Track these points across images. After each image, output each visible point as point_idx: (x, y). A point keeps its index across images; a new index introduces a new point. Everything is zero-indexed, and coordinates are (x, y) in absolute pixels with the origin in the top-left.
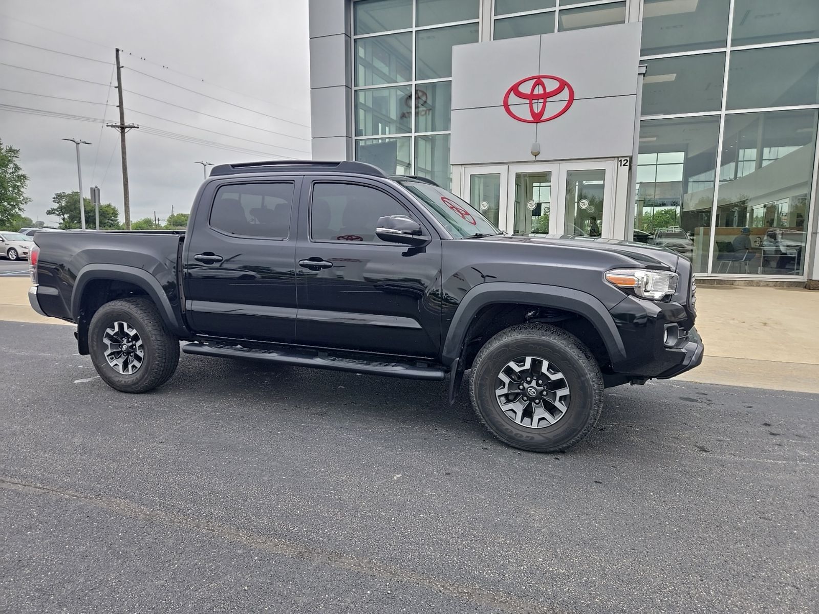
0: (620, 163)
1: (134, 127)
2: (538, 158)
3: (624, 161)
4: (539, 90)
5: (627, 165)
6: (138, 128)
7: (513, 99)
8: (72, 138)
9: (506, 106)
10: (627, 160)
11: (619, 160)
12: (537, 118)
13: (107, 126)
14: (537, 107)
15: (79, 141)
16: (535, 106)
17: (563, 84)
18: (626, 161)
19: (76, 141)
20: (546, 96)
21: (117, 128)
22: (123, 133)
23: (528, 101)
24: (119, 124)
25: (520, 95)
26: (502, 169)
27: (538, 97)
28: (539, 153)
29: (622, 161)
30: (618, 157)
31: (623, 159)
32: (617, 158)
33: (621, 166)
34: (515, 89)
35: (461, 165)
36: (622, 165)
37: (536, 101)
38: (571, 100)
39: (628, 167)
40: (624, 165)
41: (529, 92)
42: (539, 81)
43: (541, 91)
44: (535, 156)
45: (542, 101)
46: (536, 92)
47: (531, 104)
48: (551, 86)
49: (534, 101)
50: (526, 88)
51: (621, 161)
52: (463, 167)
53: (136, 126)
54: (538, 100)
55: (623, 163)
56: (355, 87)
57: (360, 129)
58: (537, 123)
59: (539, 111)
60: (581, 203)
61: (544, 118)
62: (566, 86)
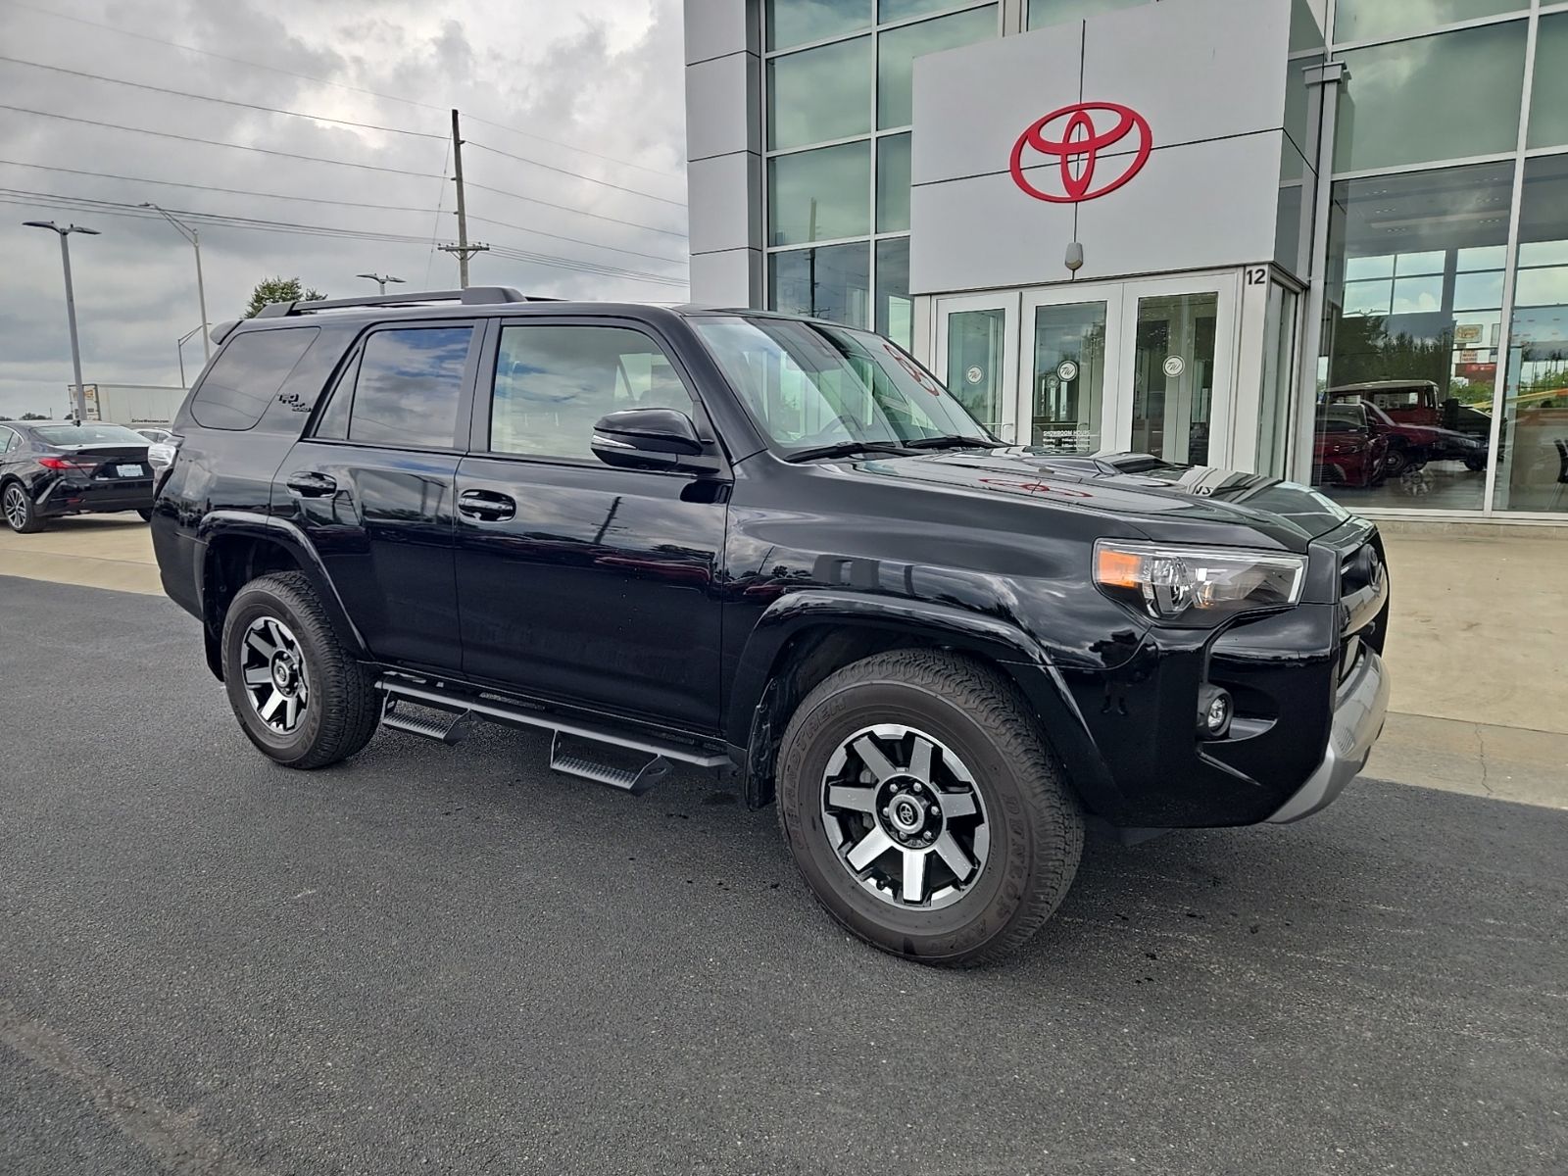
0: (1247, 277)
1: (481, 249)
2: (1079, 275)
3: (1257, 272)
4: (1080, 135)
5: (1263, 282)
6: (488, 249)
7: (1030, 156)
8: (373, 274)
9: (1016, 170)
10: (1263, 271)
11: (1247, 270)
12: (1078, 192)
13: (440, 249)
14: (1077, 168)
15: (385, 278)
16: (1072, 167)
17: (1129, 118)
18: (1260, 273)
19: (380, 278)
20: (1094, 145)
21: (455, 253)
22: (463, 259)
23: (1058, 159)
24: (457, 245)
25: (1044, 147)
26: (1007, 301)
27: (1079, 148)
28: (1080, 265)
29: (1254, 273)
30: (1244, 266)
31: (1255, 269)
32: (1242, 268)
33: (1250, 283)
34: (1032, 136)
35: (931, 295)
36: (1254, 280)
37: (1075, 157)
38: (1146, 148)
39: (1267, 282)
40: (1257, 282)
41: (1059, 140)
42: (1079, 114)
43: (1085, 137)
44: (1074, 270)
45: (1087, 155)
46: (1074, 139)
47: (1065, 164)
48: (1105, 122)
49: (1070, 158)
50: (1053, 133)
51: (1250, 272)
52: (934, 298)
53: (485, 246)
54: (1079, 154)
55: (1255, 277)
56: (767, 151)
57: (779, 231)
58: (1077, 202)
59: (1080, 178)
60: (1167, 365)
61: (1090, 191)
62: (1135, 122)
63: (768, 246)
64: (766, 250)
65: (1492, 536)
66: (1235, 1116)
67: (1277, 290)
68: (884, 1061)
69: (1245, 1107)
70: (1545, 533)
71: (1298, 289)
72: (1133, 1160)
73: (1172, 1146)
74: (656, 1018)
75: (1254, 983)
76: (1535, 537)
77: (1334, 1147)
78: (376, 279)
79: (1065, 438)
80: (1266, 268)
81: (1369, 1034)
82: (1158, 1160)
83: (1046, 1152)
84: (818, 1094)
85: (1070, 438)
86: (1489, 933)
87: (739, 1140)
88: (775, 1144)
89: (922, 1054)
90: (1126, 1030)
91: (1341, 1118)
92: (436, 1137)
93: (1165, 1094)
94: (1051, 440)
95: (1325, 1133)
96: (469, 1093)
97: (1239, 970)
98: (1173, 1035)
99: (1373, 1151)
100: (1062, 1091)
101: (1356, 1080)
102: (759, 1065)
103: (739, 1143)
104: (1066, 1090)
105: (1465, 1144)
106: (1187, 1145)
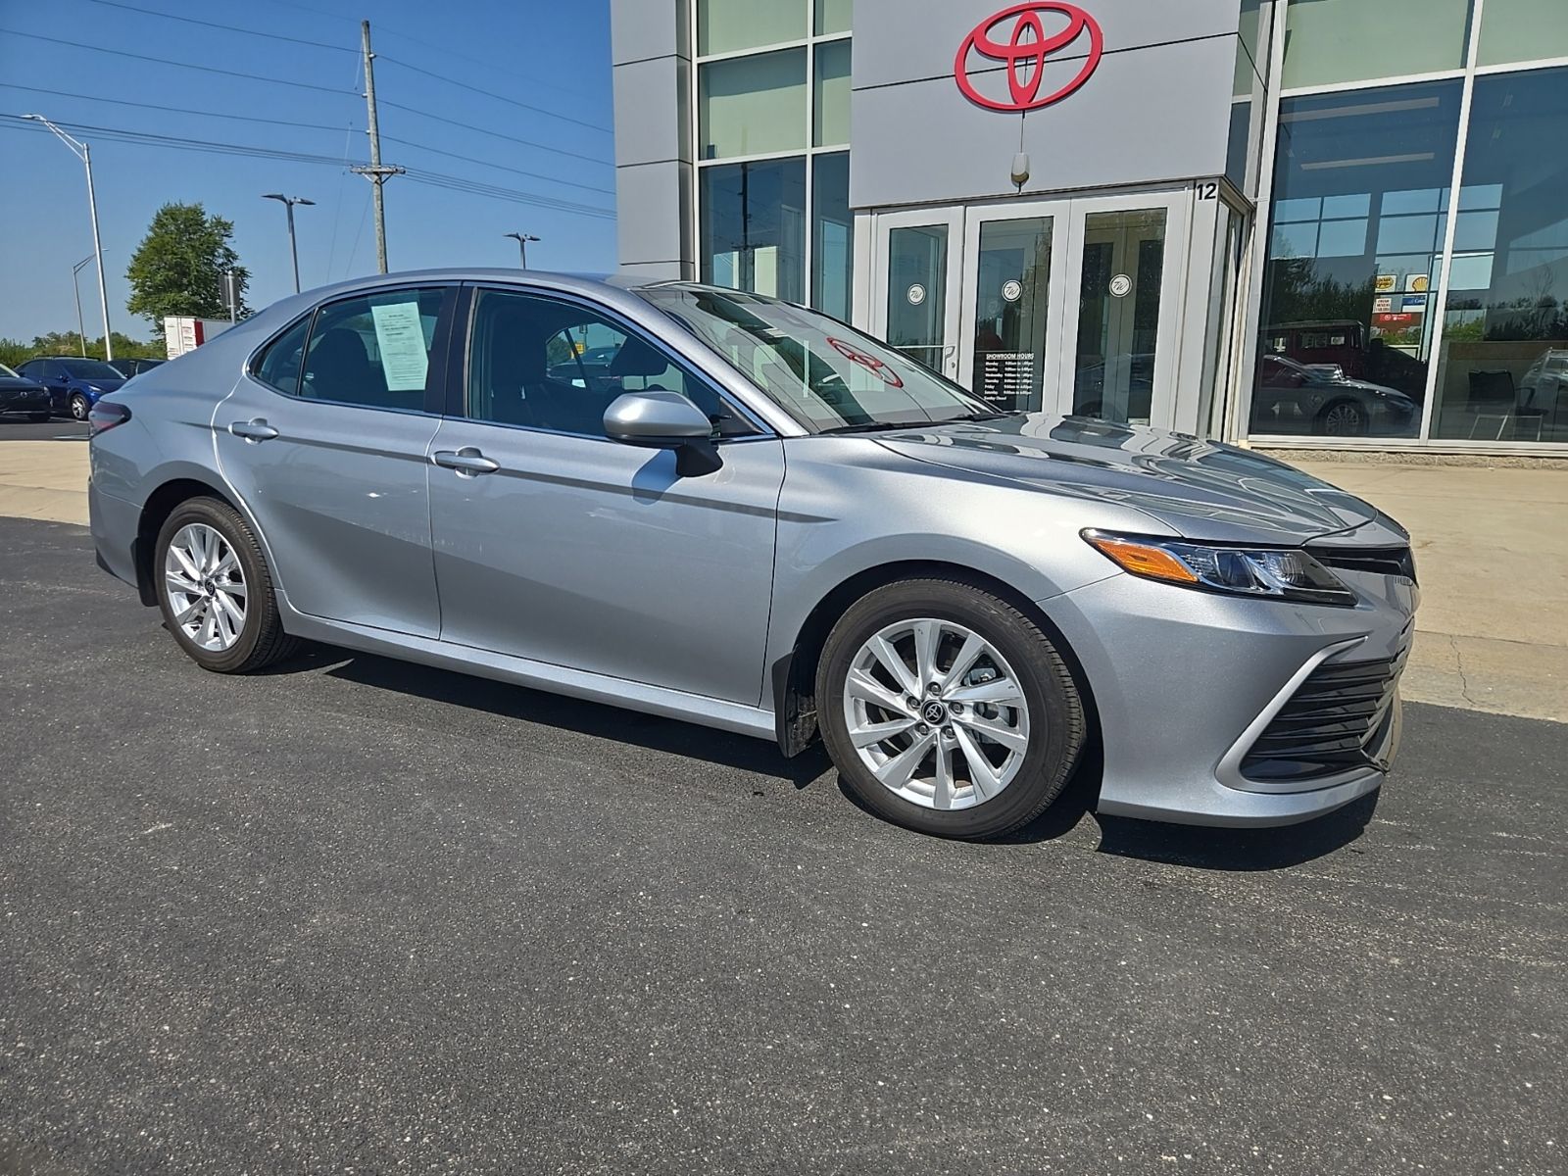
0: (1198, 191)
2: (1025, 189)
3: (1207, 187)
4: (1028, 38)
5: (1214, 197)
6: (404, 173)
7: (974, 60)
8: (279, 194)
9: (960, 76)
10: (1214, 185)
11: (1197, 185)
12: (1025, 102)
14: (1024, 75)
15: (293, 200)
16: (1019, 73)
17: (1082, 21)
18: (1211, 188)
19: (287, 199)
20: (1043, 49)
22: (379, 183)
23: (1005, 64)
25: (988, 52)
26: (951, 216)
27: (1027, 53)
28: (1026, 177)
29: (1204, 187)
30: (1195, 180)
31: (1205, 183)
32: (1192, 182)
33: (1200, 198)
34: (976, 40)
35: (871, 209)
36: (1203, 196)
37: (1023, 62)
38: (1097, 52)
39: (1216, 199)
40: (1207, 197)
41: (1007, 42)
42: (1028, 16)
43: (1033, 40)
44: (1020, 183)
45: (1035, 60)
46: (1021, 42)
47: (1011, 70)
48: (1053, 25)
49: (1017, 63)
50: (1001, 35)
51: (1201, 187)
52: (874, 213)
53: (401, 170)
54: (1027, 58)
55: (1205, 191)
56: (698, 56)
57: (711, 144)
58: (1024, 111)
59: (1027, 84)
60: (1114, 284)
61: (1038, 98)
62: (1085, 27)
63: (699, 159)
64: (697, 164)
65: (1427, 464)
66: (1261, 1059)
67: (1225, 209)
68: (847, 1006)
69: (1272, 1048)
70: (1479, 461)
71: (1244, 211)
72: (1150, 1117)
73: (1193, 1098)
74: (575, 962)
75: (1259, 907)
76: (1469, 465)
77: (1380, 1094)
78: (284, 200)
79: (1008, 361)
80: (1217, 182)
81: (1396, 961)
82: (1180, 1117)
83: (1046, 1110)
84: (770, 1047)
85: (1013, 361)
86: (1505, 848)
87: (675, 1108)
88: (719, 1111)
89: (891, 997)
90: (1123, 963)
91: (1382, 1058)
92: (294, 1117)
93: (1177, 1035)
94: (994, 364)
95: (1367, 1076)
96: (340, 1060)
97: (1241, 892)
98: (1179, 966)
99: (1424, 1097)
100: (1058, 1036)
101: (1391, 1015)
102: (698, 1015)
103: (675, 1112)
104: (1062, 1035)
105: (1529, 1085)
106: (1212, 1096)
